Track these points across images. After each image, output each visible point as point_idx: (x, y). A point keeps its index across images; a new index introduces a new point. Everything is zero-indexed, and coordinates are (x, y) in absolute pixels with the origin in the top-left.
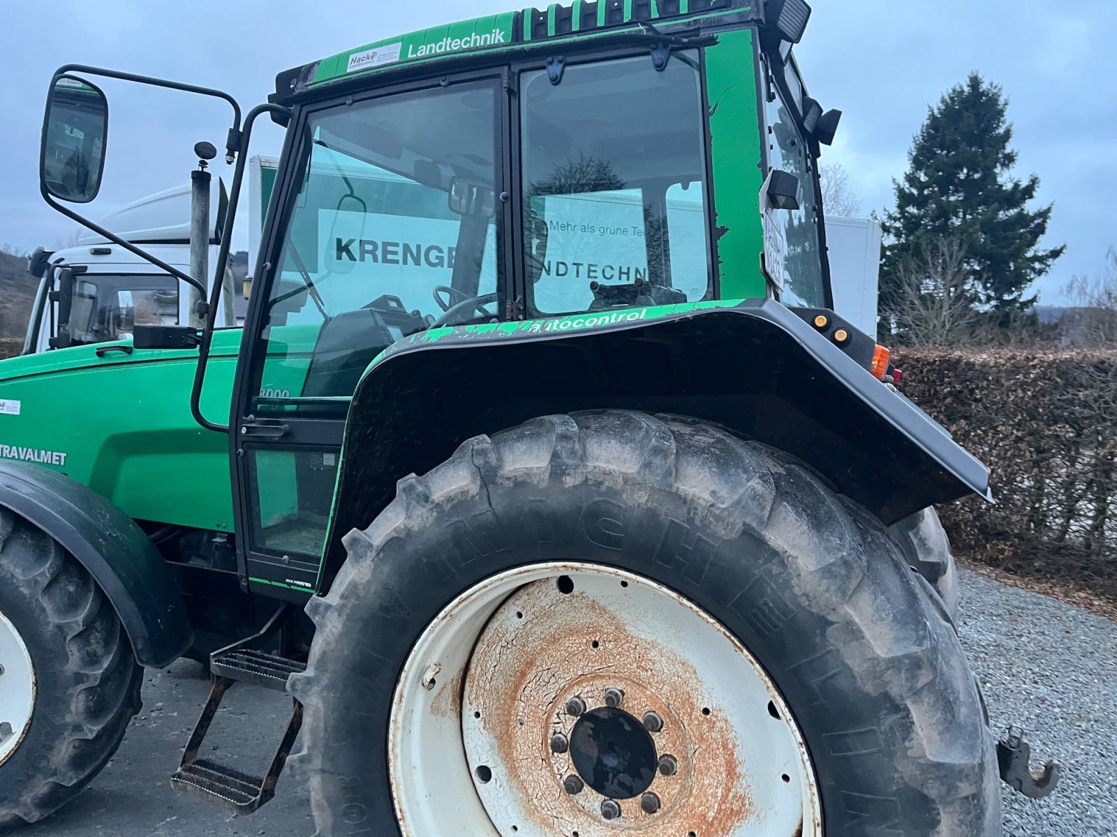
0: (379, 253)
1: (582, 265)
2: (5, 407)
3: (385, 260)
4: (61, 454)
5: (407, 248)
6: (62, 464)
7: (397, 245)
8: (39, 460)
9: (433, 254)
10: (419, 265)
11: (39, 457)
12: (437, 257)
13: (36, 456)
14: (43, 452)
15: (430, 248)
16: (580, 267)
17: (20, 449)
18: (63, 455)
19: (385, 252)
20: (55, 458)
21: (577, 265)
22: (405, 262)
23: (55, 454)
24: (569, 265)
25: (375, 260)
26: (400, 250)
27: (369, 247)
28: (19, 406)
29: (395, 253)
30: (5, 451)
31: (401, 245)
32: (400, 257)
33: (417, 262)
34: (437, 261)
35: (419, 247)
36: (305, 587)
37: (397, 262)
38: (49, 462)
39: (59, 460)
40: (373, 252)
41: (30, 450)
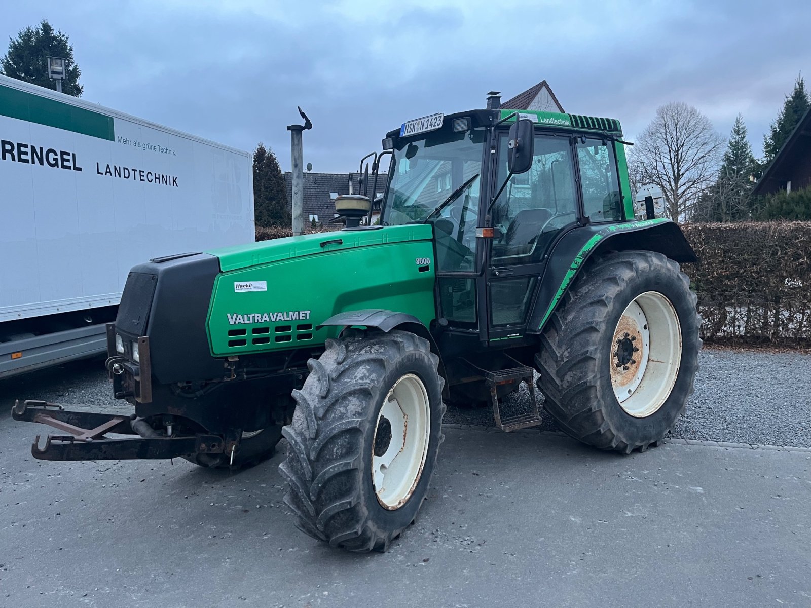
0: (15, 152)
1: (136, 171)
2: (252, 287)
3: (20, 160)
4: (306, 312)
5: (33, 149)
6: (308, 318)
7: (26, 146)
8: (288, 319)
9: (51, 155)
10: (43, 165)
11: (288, 317)
12: (54, 159)
13: (285, 317)
14: (291, 313)
15: (50, 151)
16: (136, 172)
17: (271, 314)
18: (308, 312)
19: (20, 153)
20: (301, 315)
21: (135, 171)
22: (33, 162)
23: (301, 313)
24: (130, 170)
25: (13, 159)
26: (29, 150)
27: (8, 147)
28: (266, 285)
29: (26, 153)
30: (256, 318)
31: (30, 147)
32: (29, 157)
33: (41, 163)
34: (54, 162)
35: (41, 149)
36: (516, 336)
37: (27, 161)
38: (297, 318)
39: (305, 316)
40: (11, 152)
41: (280, 314)
